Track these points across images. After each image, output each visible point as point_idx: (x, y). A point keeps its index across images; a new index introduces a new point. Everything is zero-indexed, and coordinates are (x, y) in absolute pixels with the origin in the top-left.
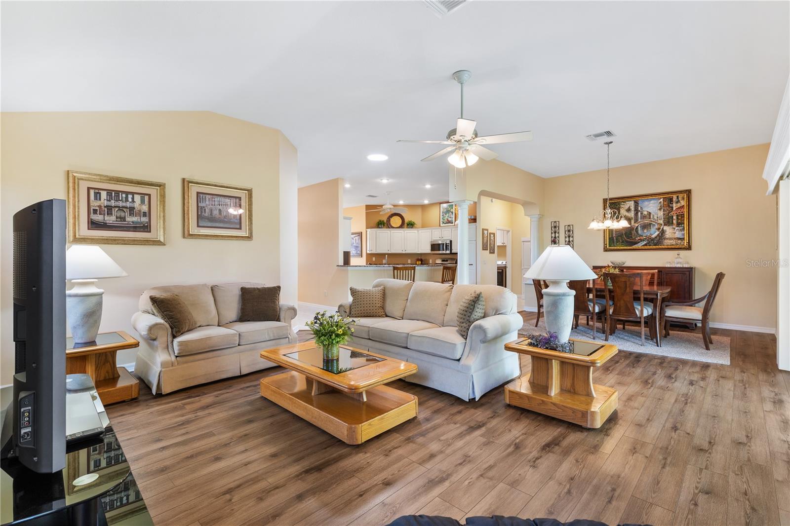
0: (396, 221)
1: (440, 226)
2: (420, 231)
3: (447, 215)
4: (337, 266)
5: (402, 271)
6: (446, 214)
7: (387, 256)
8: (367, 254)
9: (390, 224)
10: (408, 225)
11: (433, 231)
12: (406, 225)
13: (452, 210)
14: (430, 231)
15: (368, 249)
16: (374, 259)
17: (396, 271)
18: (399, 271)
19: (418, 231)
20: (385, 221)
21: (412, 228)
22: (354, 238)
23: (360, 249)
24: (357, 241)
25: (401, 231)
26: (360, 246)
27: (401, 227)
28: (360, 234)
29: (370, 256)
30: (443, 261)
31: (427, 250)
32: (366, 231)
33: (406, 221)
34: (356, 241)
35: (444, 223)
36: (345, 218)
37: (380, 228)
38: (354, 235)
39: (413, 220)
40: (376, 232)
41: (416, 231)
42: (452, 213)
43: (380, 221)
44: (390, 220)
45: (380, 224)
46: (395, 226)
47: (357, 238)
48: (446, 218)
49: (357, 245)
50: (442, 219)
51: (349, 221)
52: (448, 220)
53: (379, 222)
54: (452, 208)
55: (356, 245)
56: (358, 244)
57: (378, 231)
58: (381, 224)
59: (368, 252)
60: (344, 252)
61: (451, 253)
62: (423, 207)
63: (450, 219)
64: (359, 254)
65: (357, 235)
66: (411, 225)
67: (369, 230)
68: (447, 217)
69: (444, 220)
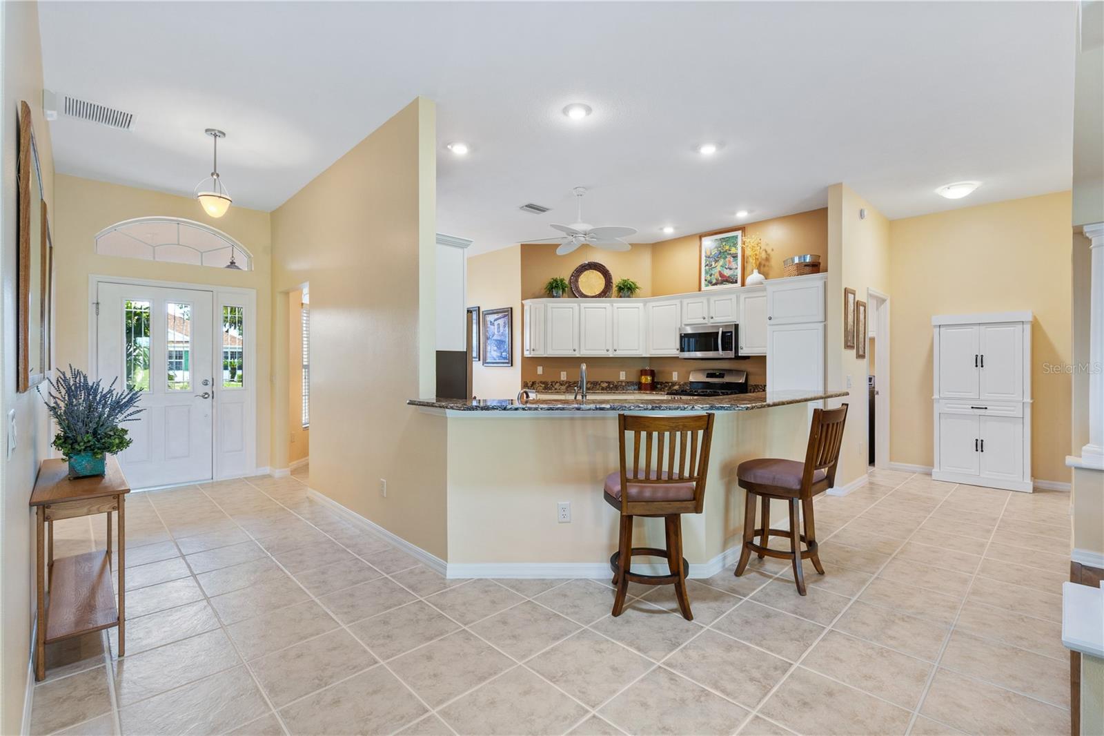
0: (591, 282)
1: (700, 290)
2: (650, 305)
3: (721, 262)
4: (411, 403)
5: (655, 434)
6: (716, 261)
7: (584, 367)
8: (524, 360)
9: (577, 288)
10: (620, 289)
11: (685, 301)
12: (615, 289)
13: (733, 250)
14: (677, 302)
15: (527, 346)
16: (540, 370)
17: (630, 435)
18: (644, 434)
19: (645, 303)
20: (567, 282)
21: (629, 297)
22: (496, 323)
23: (507, 346)
24: (501, 329)
25: (604, 303)
26: (507, 340)
27: (605, 293)
28: (509, 313)
29: (530, 363)
30: (709, 376)
31: (670, 348)
32: (523, 306)
33: (616, 280)
34: (499, 328)
35: (710, 282)
36: (442, 240)
37: (553, 297)
38: (496, 316)
39: (632, 278)
40: (546, 306)
41: (641, 305)
42: (735, 257)
43: (556, 281)
44: (577, 281)
45: (555, 289)
46: (589, 294)
47: (501, 322)
48: (716, 272)
49: (502, 338)
50: (706, 273)
51: (460, 250)
52: (721, 274)
53: (551, 284)
54: (735, 245)
55: (499, 338)
56: (503, 334)
57: (550, 305)
58: (557, 287)
59: (527, 354)
60: (439, 353)
61: (738, 358)
62: (658, 247)
63: (727, 273)
64: (505, 358)
65: (500, 315)
66: (627, 290)
67: (528, 303)
68: (719, 268)
69: (711, 275)
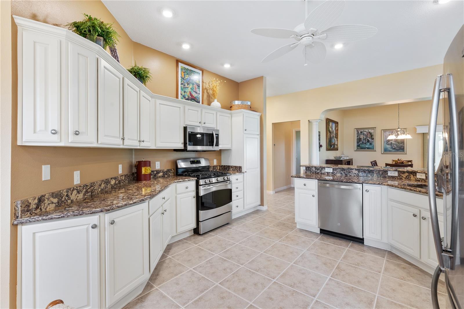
3: (191, 86)
6: (188, 84)
11: (187, 107)
14: (181, 106)
35: (184, 96)
42: (198, 86)
48: (187, 90)
52: (190, 94)
68: (190, 89)
69: (185, 92)
